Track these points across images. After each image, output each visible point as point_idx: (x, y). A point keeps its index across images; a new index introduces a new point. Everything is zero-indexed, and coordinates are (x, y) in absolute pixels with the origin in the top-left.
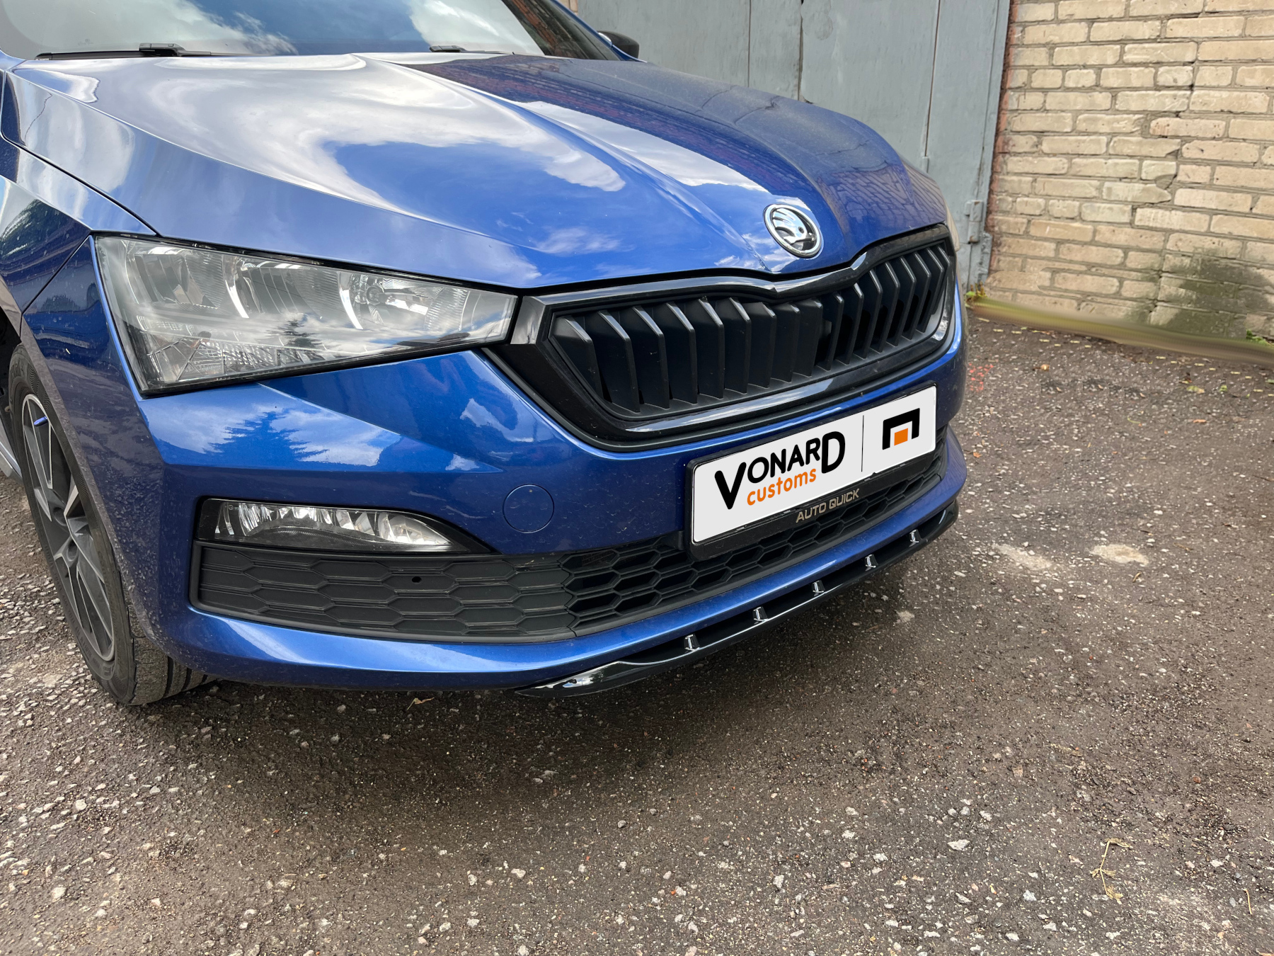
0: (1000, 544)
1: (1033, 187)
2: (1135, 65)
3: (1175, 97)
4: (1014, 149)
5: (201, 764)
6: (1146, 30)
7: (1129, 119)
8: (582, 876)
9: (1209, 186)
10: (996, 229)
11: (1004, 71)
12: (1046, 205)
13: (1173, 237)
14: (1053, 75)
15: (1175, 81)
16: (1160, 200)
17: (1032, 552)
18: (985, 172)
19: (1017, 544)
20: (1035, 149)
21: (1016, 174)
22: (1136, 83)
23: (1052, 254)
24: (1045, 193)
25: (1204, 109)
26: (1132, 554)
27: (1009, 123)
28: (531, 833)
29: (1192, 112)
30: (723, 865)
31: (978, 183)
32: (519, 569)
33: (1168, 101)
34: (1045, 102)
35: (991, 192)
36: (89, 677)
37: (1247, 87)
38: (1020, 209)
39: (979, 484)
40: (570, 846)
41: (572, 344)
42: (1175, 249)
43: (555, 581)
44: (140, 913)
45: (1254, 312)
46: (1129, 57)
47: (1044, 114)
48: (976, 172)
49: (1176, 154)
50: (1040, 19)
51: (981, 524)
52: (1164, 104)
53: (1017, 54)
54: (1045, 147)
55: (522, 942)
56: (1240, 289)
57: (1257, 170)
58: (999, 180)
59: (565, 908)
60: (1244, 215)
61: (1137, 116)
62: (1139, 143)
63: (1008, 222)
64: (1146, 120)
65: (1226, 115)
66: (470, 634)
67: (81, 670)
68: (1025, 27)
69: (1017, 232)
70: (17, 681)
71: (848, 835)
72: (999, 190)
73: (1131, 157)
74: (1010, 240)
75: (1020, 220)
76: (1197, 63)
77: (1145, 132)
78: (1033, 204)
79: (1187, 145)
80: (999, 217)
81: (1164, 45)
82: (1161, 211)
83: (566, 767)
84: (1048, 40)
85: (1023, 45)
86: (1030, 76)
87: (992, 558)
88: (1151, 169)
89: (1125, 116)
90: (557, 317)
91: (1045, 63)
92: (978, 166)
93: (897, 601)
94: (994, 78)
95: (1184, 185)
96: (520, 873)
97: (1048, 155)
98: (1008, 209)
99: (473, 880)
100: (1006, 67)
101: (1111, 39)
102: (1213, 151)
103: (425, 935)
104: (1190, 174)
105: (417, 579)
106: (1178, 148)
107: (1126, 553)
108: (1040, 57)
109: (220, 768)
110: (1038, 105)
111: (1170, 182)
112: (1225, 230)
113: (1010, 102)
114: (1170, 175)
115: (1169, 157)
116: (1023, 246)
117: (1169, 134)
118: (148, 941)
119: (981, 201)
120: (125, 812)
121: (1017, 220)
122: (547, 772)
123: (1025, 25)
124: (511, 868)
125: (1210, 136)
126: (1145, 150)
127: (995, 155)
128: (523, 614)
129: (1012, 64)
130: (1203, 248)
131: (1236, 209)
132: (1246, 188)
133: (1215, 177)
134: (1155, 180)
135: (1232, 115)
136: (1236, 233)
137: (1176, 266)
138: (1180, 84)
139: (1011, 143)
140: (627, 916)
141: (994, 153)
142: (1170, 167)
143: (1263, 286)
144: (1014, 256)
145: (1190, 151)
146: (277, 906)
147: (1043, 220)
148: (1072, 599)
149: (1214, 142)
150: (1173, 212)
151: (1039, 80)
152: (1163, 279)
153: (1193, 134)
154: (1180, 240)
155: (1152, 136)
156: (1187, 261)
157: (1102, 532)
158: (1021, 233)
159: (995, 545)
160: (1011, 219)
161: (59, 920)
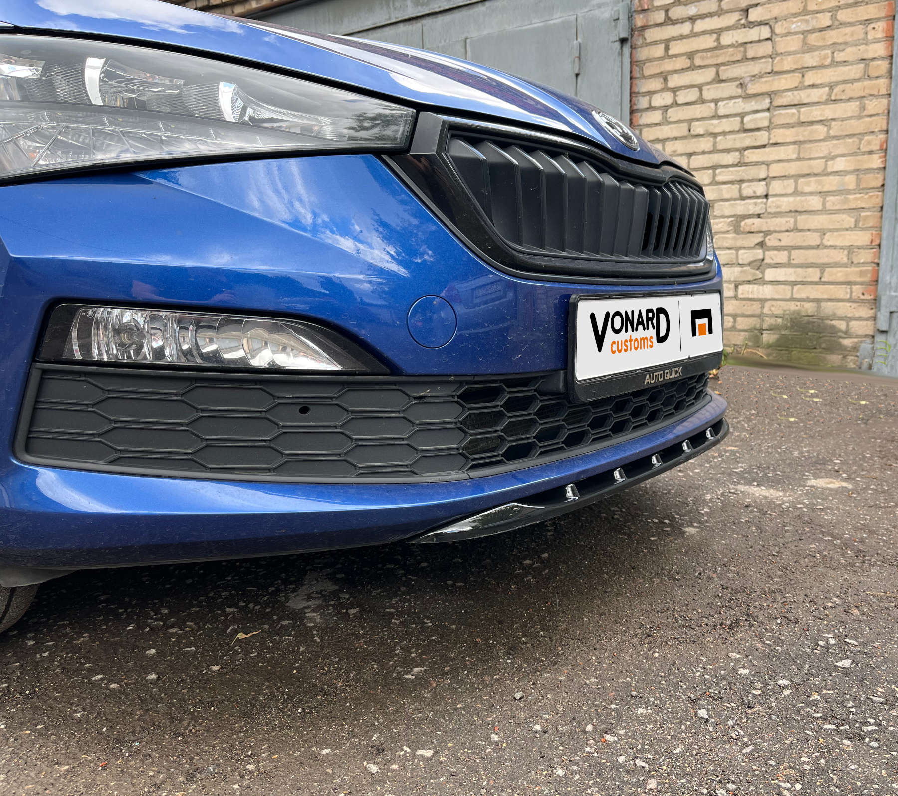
0: (735, 485)
2: (724, 183)
3: (756, 204)
6: (730, 158)
7: (725, 222)
9: (789, 265)
13: (767, 304)
15: (755, 192)
16: (755, 278)
17: (763, 488)
19: (749, 484)
22: (726, 196)
25: (778, 210)
26: (837, 483)
29: (769, 213)
32: (415, 398)
33: (751, 207)
37: (806, 193)
42: (770, 312)
45: (833, 353)
46: (719, 178)
49: (761, 244)
52: (749, 210)
56: (820, 338)
57: (821, 251)
60: (816, 283)
61: (730, 219)
62: (734, 238)
64: (737, 221)
65: (793, 214)
66: (361, 475)
71: (742, 672)
73: (729, 248)
76: (768, 179)
77: (737, 230)
79: (769, 237)
81: (743, 168)
82: (756, 286)
87: (735, 494)
88: (745, 256)
89: (722, 220)
90: (453, 135)
93: (677, 523)
95: (770, 266)
96: (426, 753)
99: (373, 769)
101: (705, 166)
102: (787, 239)
104: (774, 258)
105: (305, 409)
106: (762, 239)
107: (833, 483)
111: (760, 264)
112: (804, 295)
114: (759, 260)
115: (757, 247)
117: (755, 230)
124: (413, 751)
125: (784, 229)
126: (739, 243)
128: (418, 451)
130: (790, 310)
131: (809, 279)
132: (815, 264)
133: (792, 258)
134: (749, 264)
135: (797, 214)
136: (812, 296)
137: (772, 325)
138: (758, 194)
142: (759, 253)
143: (836, 333)
145: (771, 241)
148: (813, 510)
149: (787, 234)
150: (765, 286)
152: (764, 336)
153: (772, 229)
154: (773, 306)
155: (743, 233)
156: (780, 321)
157: (807, 474)
159: (732, 487)
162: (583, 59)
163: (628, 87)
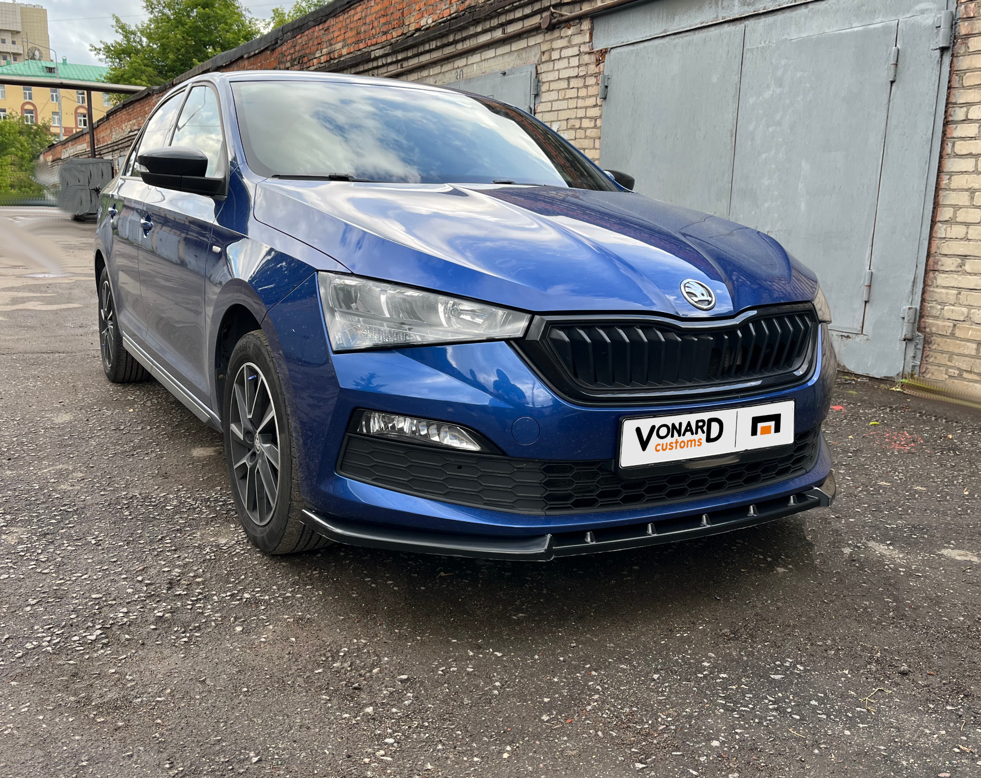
0: (868, 540)
1: (957, 298)
4: (942, 268)
5: (314, 587)
8: (536, 660)
10: (928, 330)
11: (934, 208)
12: (969, 313)
14: (974, 213)
17: (891, 547)
18: (918, 284)
19: (882, 542)
20: (959, 269)
21: (944, 287)
23: (973, 353)
24: (967, 303)
26: (970, 556)
27: (938, 248)
28: (507, 639)
30: (623, 666)
31: (912, 292)
32: (517, 468)
34: (967, 233)
35: (923, 300)
36: (245, 541)
38: (947, 315)
39: (866, 505)
40: (530, 647)
41: (559, 343)
43: (537, 479)
44: (284, 643)
47: (967, 242)
48: (910, 284)
50: (964, 170)
51: (858, 528)
53: (945, 196)
54: (968, 267)
55: (497, 681)
58: (930, 291)
59: (524, 671)
63: (937, 325)
66: (485, 504)
67: (240, 538)
68: (951, 176)
69: (944, 333)
70: (203, 539)
71: (706, 664)
72: (930, 299)
74: (939, 340)
75: (948, 323)
78: (960, 312)
80: (930, 321)
83: (533, 614)
84: (970, 187)
85: (950, 189)
86: (955, 213)
87: (859, 547)
90: (552, 327)
91: (968, 204)
92: (913, 280)
93: (778, 561)
94: (926, 213)
96: (499, 654)
97: (970, 274)
98: (937, 315)
99: (471, 654)
100: (936, 205)
103: (442, 671)
105: (460, 467)
107: (966, 555)
108: (963, 199)
109: (324, 590)
110: (962, 235)
113: (939, 231)
116: (950, 345)
118: (289, 653)
119: (914, 307)
120: (272, 601)
121: (944, 323)
122: (520, 615)
123: (951, 174)
124: (494, 651)
127: (926, 272)
128: (516, 496)
129: (941, 203)
139: (940, 263)
140: (560, 677)
141: (926, 270)
144: (942, 352)
146: (359, 649)
147: (966, 325)
148: (911, 575)
151: (962, 216)
157: (953, 542)
158: (948, 334)
159: (864, 540)
160: (940, 323)
161: (240, 640)
162: (899, 65)
163: (946, 97)
